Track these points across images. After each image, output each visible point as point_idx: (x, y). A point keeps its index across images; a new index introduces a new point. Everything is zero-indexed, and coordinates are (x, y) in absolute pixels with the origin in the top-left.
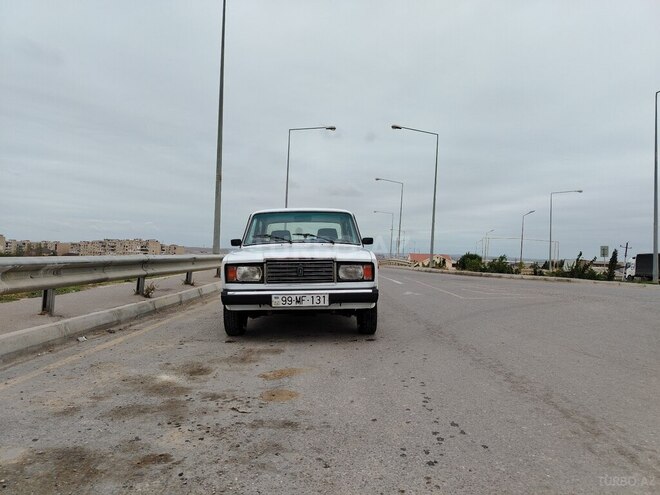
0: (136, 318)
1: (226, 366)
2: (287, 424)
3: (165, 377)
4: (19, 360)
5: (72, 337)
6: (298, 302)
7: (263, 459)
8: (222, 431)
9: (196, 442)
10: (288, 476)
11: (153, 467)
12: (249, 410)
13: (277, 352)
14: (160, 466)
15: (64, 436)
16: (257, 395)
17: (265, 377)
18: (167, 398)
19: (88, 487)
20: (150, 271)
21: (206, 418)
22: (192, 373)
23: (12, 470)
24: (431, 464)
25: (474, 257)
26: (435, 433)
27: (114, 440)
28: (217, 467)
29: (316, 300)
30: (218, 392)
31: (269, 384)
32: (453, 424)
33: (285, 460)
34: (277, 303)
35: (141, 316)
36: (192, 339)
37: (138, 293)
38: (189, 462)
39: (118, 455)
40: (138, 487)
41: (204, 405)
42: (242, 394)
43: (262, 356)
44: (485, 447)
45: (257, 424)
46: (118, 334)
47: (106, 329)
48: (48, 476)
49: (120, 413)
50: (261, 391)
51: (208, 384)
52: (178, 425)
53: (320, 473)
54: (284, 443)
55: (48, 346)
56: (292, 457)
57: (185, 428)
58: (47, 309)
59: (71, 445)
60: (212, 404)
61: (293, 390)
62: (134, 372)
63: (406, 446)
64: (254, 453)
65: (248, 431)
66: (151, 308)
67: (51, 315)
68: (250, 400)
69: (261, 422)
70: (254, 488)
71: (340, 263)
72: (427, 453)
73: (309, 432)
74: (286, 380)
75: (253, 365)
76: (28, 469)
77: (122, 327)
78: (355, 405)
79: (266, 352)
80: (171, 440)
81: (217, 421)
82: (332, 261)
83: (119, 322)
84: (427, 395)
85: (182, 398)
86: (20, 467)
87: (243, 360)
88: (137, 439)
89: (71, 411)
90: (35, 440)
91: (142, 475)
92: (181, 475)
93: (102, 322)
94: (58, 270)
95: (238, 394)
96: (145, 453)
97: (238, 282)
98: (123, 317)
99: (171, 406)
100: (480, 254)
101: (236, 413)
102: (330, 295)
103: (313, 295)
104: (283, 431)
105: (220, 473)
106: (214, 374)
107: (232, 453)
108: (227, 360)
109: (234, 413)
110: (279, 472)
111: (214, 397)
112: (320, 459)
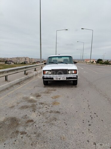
0: (25, 80)
1: (44, 94)
2: (58, 112)
3: (31, 97)
4: (2, 92)
5: (12, 86)
6: (59, 79)
7: (53, 122)
8: (44, 114)
9: (38, 117)
10: (58, 127)
11: (30, 123)
12: (49, 108)
13: (55, 90)
14: (31, 123)
15: (12, 114)
16: (51, 103)
17: (53, 98)
18: (32, 104)
19: (17, 128)
20: (27, 69)
21: (40, 109)
22: (37, 96)
23: (2, 123)
24: (90, 125)
25: (101, 60)
26: (91, 116)
27: (22, 115)
28: (43, 124)
29: (63, 79)
30: (43, 102)
31: (54, 100)
32: (95, 113)
33: (57, 123)
34: (55, 79)
35: (26, 79)
36: (37, 86)
37: (25, 74)
38: (37, 122)
39: (23, 120)
40: (27, 128)
41: (40, 106)
42: (48, 103)
43: (52, 91)
44: (102, 121)
45: (51, 112)
46: (21, 84)
47: (19, 83)
48: (9, 125)
49: (23, 107)
50: (52, 102)
51: (40, 100)
52: (35, 112)
53: (65, 126)
54: (57, 117)
55: (7, 89)
56: (59, 122)
57: (36, 112)
58: (6, 80)
59: (13, 117)
60: (41, 106)
61: (58, 102)
62: (25, 96)
63: (84, 120)
64: (51, 120)
65: (49, 114)
66: (28, 77)
67: (7, 81)
68: (49, 105)
69: (52, 111)
70: (51, 130)
71: (69, 70)
72: (89, 122)
73: (62, 115)
74: (57, 99)
75: (50, 94)
76: (5, 122)
77: (22, 82)
78: (72, 107)
79: (53, 90)
80: (33, 116)
81: (43, 111)
82: (67, 70)
83: (21, 82)
84: (89, 104)
85: (35, 104)
86: (4, 122)
87: (48, 93)
88: (26, 115)
89: (13, 107)
90: (6, 115)
91: (27, 125)
92: (36, 126)
93: (18, 82)
94: (8, 72)
95: (47, 103)
96: (28, 119)
97: (46, 74)
98: (22, 80)
99: (33, 106)
100: (102, 59)
101: (47, 109)
102: (67, 77)
103: (63, 77)
104: (56, 114)
105: (44, 125)
106: (41, 97)
107: (46, 120)
108: (44, 93)
109: (46, 108)
110: (56, 126)
111: (42, 104)
112: (65, 123)
